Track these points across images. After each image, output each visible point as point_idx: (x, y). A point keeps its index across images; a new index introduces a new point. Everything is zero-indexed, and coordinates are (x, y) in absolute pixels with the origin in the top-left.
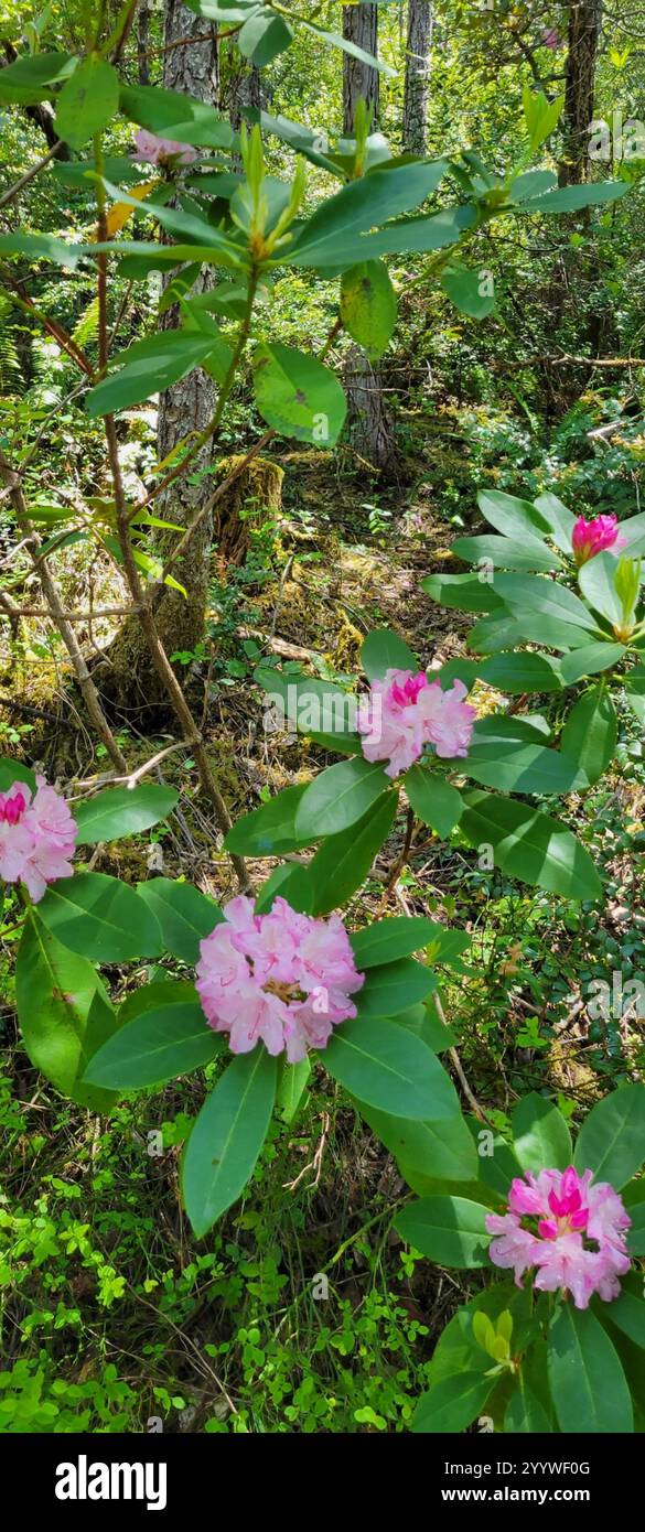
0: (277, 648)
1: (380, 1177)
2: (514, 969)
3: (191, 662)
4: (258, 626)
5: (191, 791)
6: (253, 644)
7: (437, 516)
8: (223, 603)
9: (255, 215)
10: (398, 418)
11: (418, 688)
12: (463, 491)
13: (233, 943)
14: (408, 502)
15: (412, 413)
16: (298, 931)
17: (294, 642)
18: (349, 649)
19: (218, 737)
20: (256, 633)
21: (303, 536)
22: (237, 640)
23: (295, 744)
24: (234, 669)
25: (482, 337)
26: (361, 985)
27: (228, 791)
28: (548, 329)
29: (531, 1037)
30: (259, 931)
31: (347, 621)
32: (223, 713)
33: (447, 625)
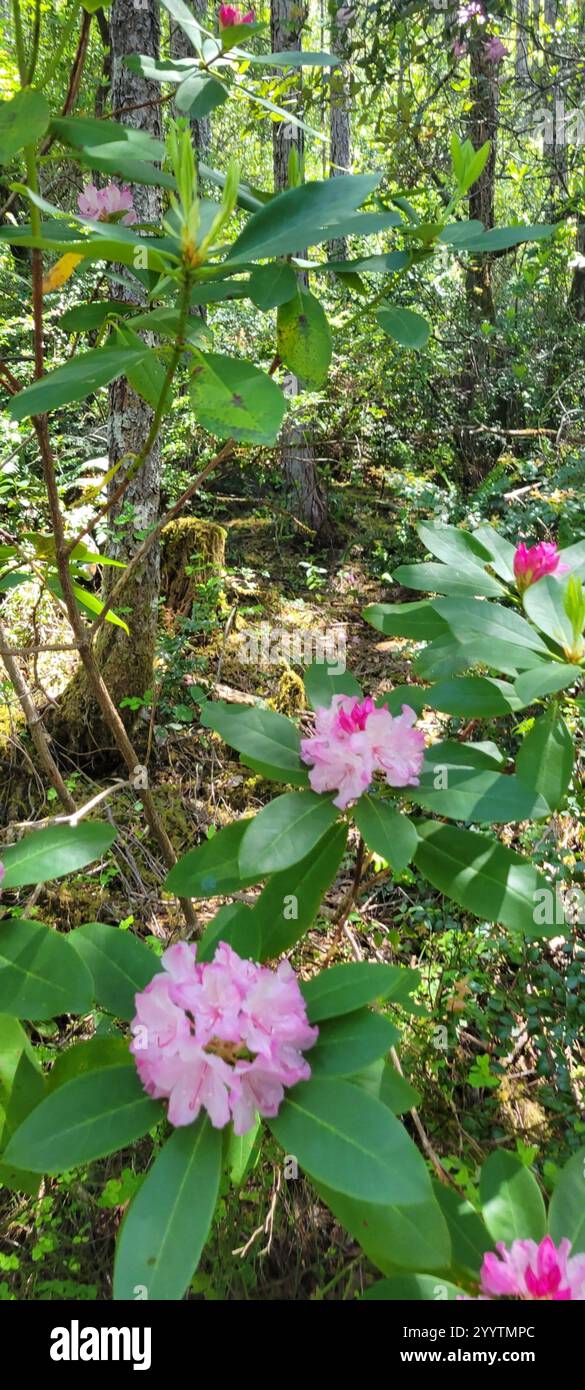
0: (222, 694)
1: (333, 1226)
2: (461, 1004)
3: (140, 708)
4: (204, 674)
5: (140, 833)
6: (200, 690)
7: (368, 574)
8: (171, 652)
9: (187, 223)
10: (330, 489)
11: (365, 715)
12: (391, 552)
13: (171, 996)
14: (341, 562)
15: (342, 485)
16: (244, 981)
17: (239, 689)
18: (290, 693)
19: (167, 780)
20: (202, 681)
21: (246, 592)
22: (184, 687)
23: (241, 786)
24: (182, 713)
25: (402, 418)
26: (314, 1040)
27: (176, 831)
28: (462, 410)
29: (483, 1076)
30: (201, 982)
31: (288, 667)
32: (171, 756)
33: (381, 671)
